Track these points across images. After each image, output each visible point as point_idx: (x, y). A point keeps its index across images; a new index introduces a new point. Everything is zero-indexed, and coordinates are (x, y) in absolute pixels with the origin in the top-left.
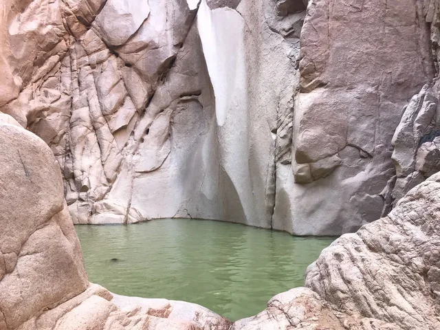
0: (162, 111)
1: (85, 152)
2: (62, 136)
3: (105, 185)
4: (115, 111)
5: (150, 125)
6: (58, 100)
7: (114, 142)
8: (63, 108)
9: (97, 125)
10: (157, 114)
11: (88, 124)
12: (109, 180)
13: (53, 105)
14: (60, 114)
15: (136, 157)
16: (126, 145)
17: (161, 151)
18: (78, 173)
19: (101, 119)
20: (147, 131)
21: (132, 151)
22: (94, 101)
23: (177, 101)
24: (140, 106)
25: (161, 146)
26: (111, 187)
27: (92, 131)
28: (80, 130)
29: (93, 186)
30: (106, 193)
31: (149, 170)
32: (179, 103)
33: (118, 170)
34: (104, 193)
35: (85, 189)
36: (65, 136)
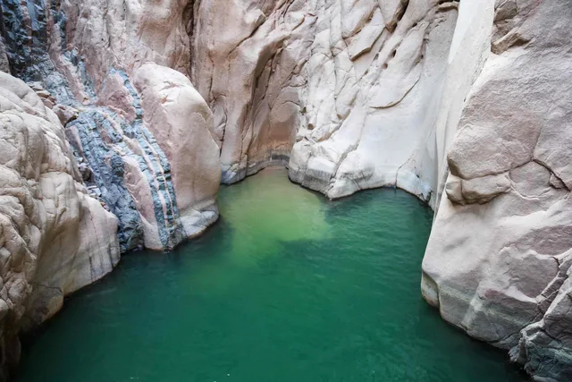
0: (415, 25)
1: (321, 84)
2: (303, 64)
3: (334, 122)
4: (357, 32)
5: (398, 45)
6: (300, 24)
7: (353, 71)
8: (306, 32)
9: (336, 51)
10: (408, 29)
11: (326, 50)
12: (339, 117)
13: (294, 32)
14: (302, 40)
15: (374, 88)
16: (366, 73)
17: (405, 81)
18: (309, 108)
19: (340, 43)
20: (394, 53)
21: (371, 80)
22: (336, 22)
23: (436, 9)
24: (389, 21)
25: (407, 74)
26: (341, 124)
27: (331, 58)
28: (317, 58)
29: (317, 126)
30: (333, 132)
31: (384, 106)
32: (437, 12)
33: (352, 104)
34: (331, 131)
35: (311, 127)
36: (306, 64)
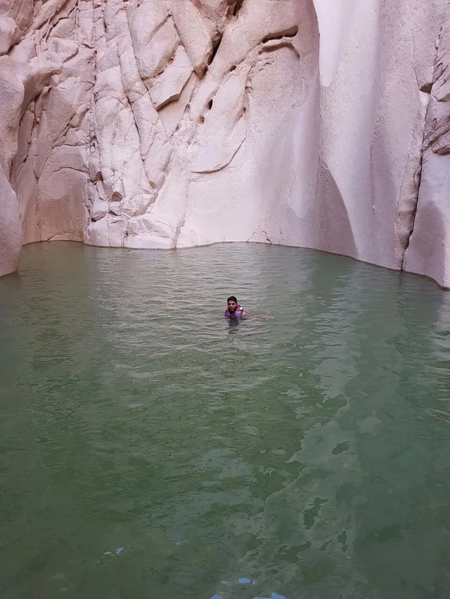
0: (233, 68)
1: (116, 141)
2: (83, 114)
3: (147, 192)
4: (159, 72)
5: (214, 93)
6: (74, 55)
7: (160, 123)
8: (83, 69)
9: (133, 96)
10: (225, 74)
11: (120, 94)
12: (152, 185)
13: (67, 65)
14: (79, 79)
15: (191, 148)
16: (177, 128)
17: (230, 138)
18: (106, 173)
19: (139, 85)
20: (210, 104)
21: (187, 138)
22: (128, 56)
23: (259, 48)
24: (198, 63)
25: (231, 129)
26: (156, 195)
27: (126, 106)
28: (108, 104)
29: (128, 193)
30: (149, 205)
31: (211, 169)
32: (260, 53)
33: (165, 169)
34: (146, 203)
35: (117, 197)
36: (88, 114)
